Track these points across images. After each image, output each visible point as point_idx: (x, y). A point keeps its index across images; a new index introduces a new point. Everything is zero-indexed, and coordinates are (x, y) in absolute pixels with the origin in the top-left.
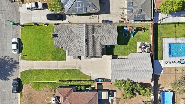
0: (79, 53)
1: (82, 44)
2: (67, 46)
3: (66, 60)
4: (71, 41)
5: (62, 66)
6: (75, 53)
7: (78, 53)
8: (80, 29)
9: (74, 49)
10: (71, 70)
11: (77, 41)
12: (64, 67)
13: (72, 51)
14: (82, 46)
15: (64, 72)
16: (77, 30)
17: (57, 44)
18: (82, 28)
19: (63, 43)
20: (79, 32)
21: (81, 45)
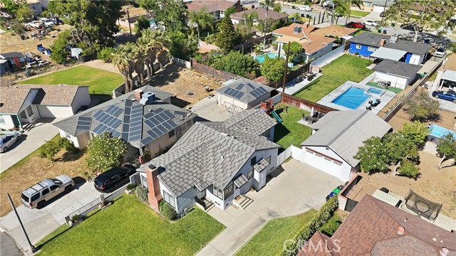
0: (240, 158)
1: (225, 144)
2: (199, 176)
3: (227, 226)
4: (199, 160)
5: (233, 243)
6: (231, 168)
7: (236, 160)
8: (196, 133)
9: (220, 166)
10: (260, 233)
11: (211, 150)
12: (238, 240)
13: (223, 171)
14: (229, 145)
15: (254, 249)
16: (192, 140)
17: (176, 187)
18: (198, 130)
19: (186, 176)
20: (200, 138)
21: (226, 148)
